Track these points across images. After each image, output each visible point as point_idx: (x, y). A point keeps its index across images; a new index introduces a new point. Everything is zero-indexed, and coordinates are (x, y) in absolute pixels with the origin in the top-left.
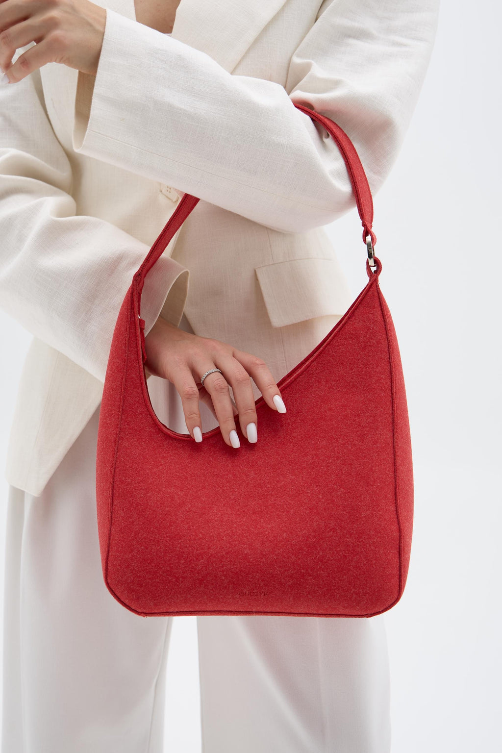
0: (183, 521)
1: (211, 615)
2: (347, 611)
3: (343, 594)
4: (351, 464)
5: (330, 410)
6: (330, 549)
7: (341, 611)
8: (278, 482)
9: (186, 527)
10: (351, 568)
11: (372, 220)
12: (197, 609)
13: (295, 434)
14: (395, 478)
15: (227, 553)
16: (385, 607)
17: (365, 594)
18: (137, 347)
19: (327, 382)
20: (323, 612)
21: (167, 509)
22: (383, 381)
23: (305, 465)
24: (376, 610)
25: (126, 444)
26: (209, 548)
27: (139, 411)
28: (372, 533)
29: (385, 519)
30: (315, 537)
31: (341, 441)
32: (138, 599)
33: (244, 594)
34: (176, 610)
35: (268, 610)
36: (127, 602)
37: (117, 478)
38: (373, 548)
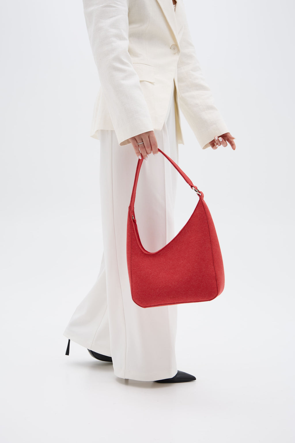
0: (151, 279)
1: (164, 305)
2: (202, 300)
3: (200, 295)
4: (198, 256)
5: (192, 240)
6: (194, 282)
7: (201, 300)
8: (178, 263)
9: (152, 280)
10: (201, 287)
11: (192, 183)
12: (159, 304)
13: (183, 248)
14: (213, 258)
15: (165, 287)
16: (214, 297)
17: (207, 294)
18: (133, 228)
19: (190, 231)
20: (196, 301)
21: (147, 276)
22: (206, 229)
23: (186, 257)
24: (211, 298)
25: (134, 258)
26: (160, 286)
27: (136, 247)
28: (206, 275)
29: (211, 271)
30: (189, 279)
31: (195, 249)
32: (142, 303)
33: (171, 298)
34: (153, 305)
35: (180, 302)
36: (139, 304)
37: (132, 268)
38: (207, 280)
